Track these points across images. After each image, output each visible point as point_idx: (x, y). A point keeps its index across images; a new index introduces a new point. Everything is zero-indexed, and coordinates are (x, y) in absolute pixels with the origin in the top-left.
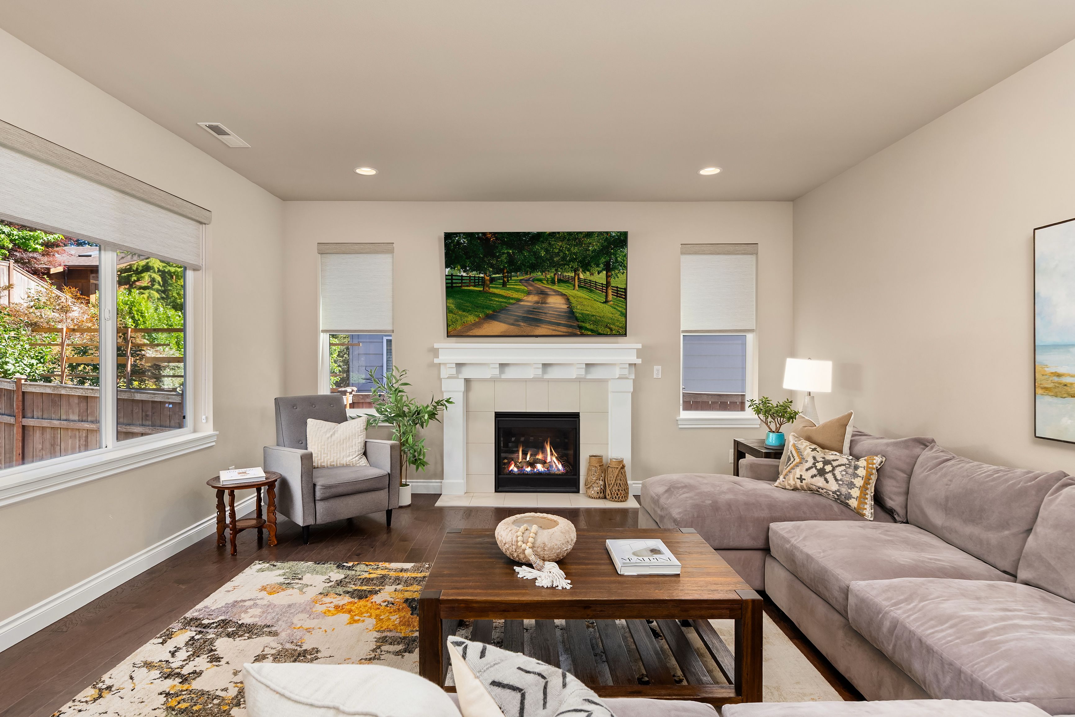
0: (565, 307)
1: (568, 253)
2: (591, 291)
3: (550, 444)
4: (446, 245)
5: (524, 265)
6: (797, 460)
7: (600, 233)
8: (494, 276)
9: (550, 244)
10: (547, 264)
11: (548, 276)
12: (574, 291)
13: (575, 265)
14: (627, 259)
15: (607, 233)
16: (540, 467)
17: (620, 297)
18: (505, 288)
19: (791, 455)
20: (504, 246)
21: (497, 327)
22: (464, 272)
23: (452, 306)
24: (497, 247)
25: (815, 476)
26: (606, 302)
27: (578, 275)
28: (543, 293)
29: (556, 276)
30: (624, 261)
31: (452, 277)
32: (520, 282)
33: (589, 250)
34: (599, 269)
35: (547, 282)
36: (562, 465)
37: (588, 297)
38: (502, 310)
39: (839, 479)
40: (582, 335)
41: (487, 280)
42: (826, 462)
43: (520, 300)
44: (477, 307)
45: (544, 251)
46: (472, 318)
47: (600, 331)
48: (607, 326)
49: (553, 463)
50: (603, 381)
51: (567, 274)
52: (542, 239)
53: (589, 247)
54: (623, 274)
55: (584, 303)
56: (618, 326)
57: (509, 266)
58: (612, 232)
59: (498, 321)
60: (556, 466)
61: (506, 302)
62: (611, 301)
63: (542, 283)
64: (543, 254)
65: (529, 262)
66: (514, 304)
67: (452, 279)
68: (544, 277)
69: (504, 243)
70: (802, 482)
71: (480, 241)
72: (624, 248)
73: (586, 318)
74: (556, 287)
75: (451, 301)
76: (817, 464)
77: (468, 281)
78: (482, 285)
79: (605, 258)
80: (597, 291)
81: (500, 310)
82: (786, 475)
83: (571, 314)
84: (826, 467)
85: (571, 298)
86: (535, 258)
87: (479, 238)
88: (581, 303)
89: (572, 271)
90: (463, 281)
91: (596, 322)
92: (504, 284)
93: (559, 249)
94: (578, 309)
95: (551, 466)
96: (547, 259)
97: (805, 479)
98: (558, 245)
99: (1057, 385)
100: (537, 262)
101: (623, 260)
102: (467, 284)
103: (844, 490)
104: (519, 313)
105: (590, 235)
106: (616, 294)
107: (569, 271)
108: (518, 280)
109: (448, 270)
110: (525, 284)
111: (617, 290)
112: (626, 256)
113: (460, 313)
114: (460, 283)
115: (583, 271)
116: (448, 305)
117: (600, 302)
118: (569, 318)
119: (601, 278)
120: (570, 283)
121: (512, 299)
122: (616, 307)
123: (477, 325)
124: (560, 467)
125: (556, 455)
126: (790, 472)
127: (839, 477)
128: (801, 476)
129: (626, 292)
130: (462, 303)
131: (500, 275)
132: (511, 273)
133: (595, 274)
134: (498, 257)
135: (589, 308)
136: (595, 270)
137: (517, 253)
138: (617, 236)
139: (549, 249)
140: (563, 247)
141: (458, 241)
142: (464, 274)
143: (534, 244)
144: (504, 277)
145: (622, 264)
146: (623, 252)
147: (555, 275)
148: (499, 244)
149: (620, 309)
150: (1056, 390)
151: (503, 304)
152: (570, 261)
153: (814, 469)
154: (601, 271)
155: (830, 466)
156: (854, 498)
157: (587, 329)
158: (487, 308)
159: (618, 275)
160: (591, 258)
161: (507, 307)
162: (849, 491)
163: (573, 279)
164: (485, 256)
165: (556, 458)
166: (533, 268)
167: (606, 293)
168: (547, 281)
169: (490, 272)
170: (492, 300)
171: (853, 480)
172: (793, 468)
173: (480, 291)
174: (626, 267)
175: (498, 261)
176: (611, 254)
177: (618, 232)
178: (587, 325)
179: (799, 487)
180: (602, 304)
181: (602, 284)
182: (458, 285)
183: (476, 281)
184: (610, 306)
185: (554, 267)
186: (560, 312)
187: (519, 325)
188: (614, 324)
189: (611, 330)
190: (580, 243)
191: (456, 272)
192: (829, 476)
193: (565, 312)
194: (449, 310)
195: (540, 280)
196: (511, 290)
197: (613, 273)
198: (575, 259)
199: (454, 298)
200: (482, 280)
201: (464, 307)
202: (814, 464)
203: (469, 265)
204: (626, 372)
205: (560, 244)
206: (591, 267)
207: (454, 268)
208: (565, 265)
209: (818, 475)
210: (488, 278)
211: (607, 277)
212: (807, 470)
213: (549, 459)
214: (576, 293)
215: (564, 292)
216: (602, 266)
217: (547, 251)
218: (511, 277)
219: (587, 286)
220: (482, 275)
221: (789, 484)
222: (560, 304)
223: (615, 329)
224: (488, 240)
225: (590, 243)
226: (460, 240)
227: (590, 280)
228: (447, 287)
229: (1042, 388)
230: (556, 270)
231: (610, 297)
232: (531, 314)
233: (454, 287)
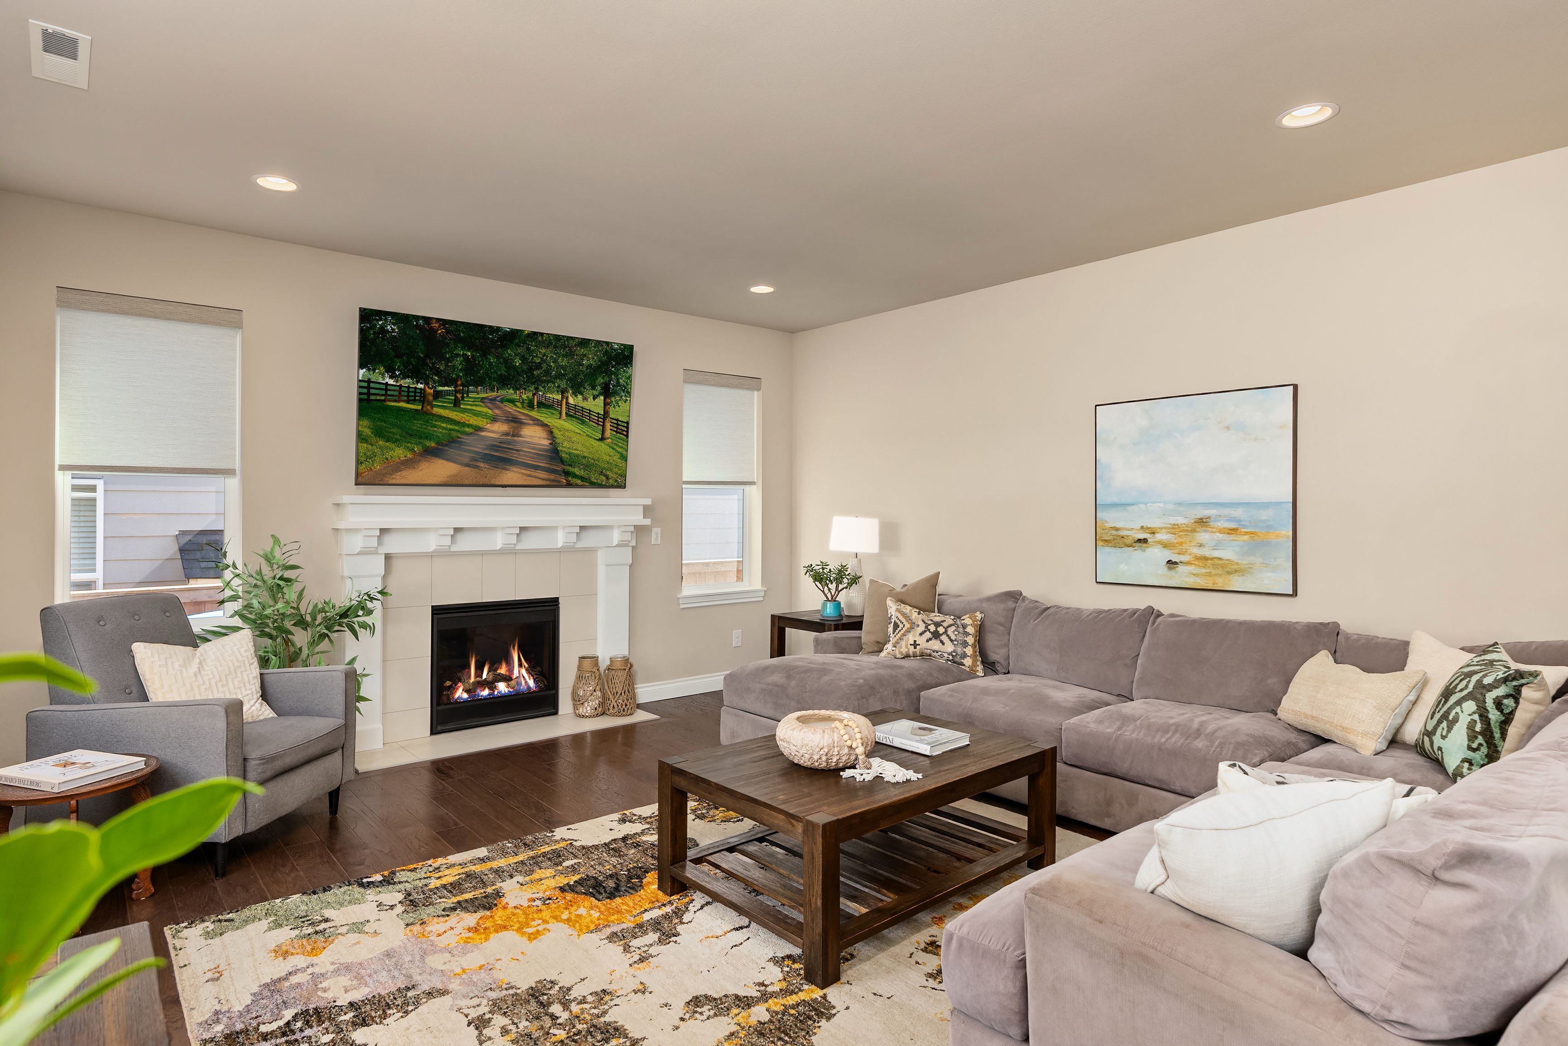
0: (546, 442)
1: (553, 366)
2: (583, 423)
3: (519, 648)
4: (362, 332)
5: (490, 377)
6: (907, 626)
7: (599, 343)
8: (441, 388)
9: (528, 349)
10: (524, 378)
11: (524, 397)
12: (559, 421)
13: (563, 384)
14: (631, 381)
15: (607, 343)
16: (502, 687)
17: (620, 433)
18: (457, 409)
19: (898, 621)
20: (459, 345)
21: (442, 468)
22: (391, 377)
23: (368, 431)
24: (448, 345)
25: (930, 639)
26: (602, 439)
27: (567, 398)
28: (515, 422)
29: (536, 397)
30: (627, 385)
31: (369, 385)
32: (481, 401)
33: (583, 365)
34: (595, 393)
35: (522, 405)
36: (534, 679)
37: (579, 431)
38: (451, 442)
39: (954, 639)
40: (569, 485)
41: (429, 394)
42: (937, 625)
43: (480, 429)
44: (409, 435)
45: (520, 359)
46: (401, 452)
47: (593, 479)
48: (602, 472)
49: (522, 679)
50: (592, 551)
51: (551, 396)
52: (517, 341)
53: (583, 360)
54: (625, 402)
55: (573, 439)
56: (616, 474)
57: (465, 375)
58: (614, 343)
59: (443, 459)
60: (526, 682)
61: (458, 431)
62: (609, 438)
63: (516, 405)
64: (518, 362)
65: (496, 373)
66: (471, 434)
67: (369, 388)
68: (518, 398)
69: (458, 340)
70: (915, 648)
71: (420, 331)
72: (628, 367)
73: (575, 460)
74: (535, 413)
75: (366, 422)
76: (929, 627)
77: (397, 393)
78: (420, 401)
79: (603, 378)
80: (591, 423)
81: (449, 442)
82: (897, 643)
83: (554, 453)
84: (939, 629)
85: (555, 431)
86: (506, 367)
87: (418, 326)
88: (569, 440)
89: (558, 391)
90: (389, 393)
91: (587, 467)
92: (456, 403)
93: (542, 359)
94: (565, 447)
95: (519, 684)
96: (523, 371)
97: (919, 645)
98: (540, 352)
99: (1115, 537)
100: (509, 374)
101: (627, 383)
102: (394, 398)
103: (959, 650)
104: (478, 448)
105: (585, 343)
106: (616, 429)
107: (554, 392)
108: (478, 398)
109: (362, 372)
110: (489, 405)
111: (617, 424)
112: (629, 378)
113: (381, 443)
114: (383, 395)
115: (573, 393)
116: (360, 429)
117: (595, 439)
118: (552, 459)
119: (596, 405)
120: (556, 410)
121: (469, 426)
122: (615, 447)
123: (408, 464)
124: (531, 683)
125: (526, 666)
126: (900, 639)
127: (953, 638)
128: (915, 641)
129: (628, 428)
130: (386, 427)
131: (450, 389)
132: (468, 387)
133: (589, 399)
134: (448, 360)
135: (579, 447)
136: (590, 393)
137: (478, 357)
138: (620, 349)
139: (527, 356)
140: (547, 357)
141: (382, 328)
142: (391, 382)
143: (504, 347)
144: (456, 392)
145: (625, 388)
146: (627, 372)
147: (534, 395)
148: (451, 339)
149: (620, 450)
150: (1115, 542)
151: (454, 434)
152: (556, 377)
153: (928, 632)
154: (597, 396)
155: (941, 627)
156: (969, 656)
157: (575, 476)
158: (426, 438)
159: (620, 403)
160: (585, 376)
161: (460, 438)
162: (964, 650)
163: (560, 403)
164: (427, 356)
165: (527, 670)
166: (505, 382)
167: (603, 426)
168: (522, 403)
169: (434, 382)
170: (435, 426)
171: (966, 639)
172: (904, 635)
173: (416, 410)
174: (629, 393)
175: (448, 366)
176: (612, 373)
177: (622, 345)
178: (576, 471)
179: (911, 653)
180: (597, 442)
181: (598, 414)
182: (378, 398)
183: (411, 394)
184: (608, 445)
185: (533, 383)
186: (540, 450)
187: (477, 467)
188: (611, 470)
189: (608, 478)
190: (570, 354)
191: (376, 377)
192: (944, 638)
193: (547, 451)
194: (361, 438)
195: (512, 401)
196: (466, 412)
197: (613, 399)
198: (564, 375)
199: (371, 418)
200: (421, 393)
201: (387, 434)
202: (926, 627)
203: (399, 367)
204: (628, 537)
205: (543, 351)
206: (585, 388)
207: (374, 370)
208: (548, 382)
209: (933, 638)
210: (431, 391)
211: (606, 404)
212: (921, 634)
213: (516, 674)
214: (563, 425)
215: (546, 421)
216: (599, 388)
217: (523, 359)
218: (468, 392)
219: (577, 415)
220: (420, 386)
221: (901, 653)
222: (539, 438)
223: (612, 477)
224: (433, 331)
225: (585, 355)
226: (386, 326)
227: (582, 407)
228: (360, 400)
229: (1102, 541)
230: (537, 389)
231: (608, 433)
232: (497, 451)
233: (372, 400)
